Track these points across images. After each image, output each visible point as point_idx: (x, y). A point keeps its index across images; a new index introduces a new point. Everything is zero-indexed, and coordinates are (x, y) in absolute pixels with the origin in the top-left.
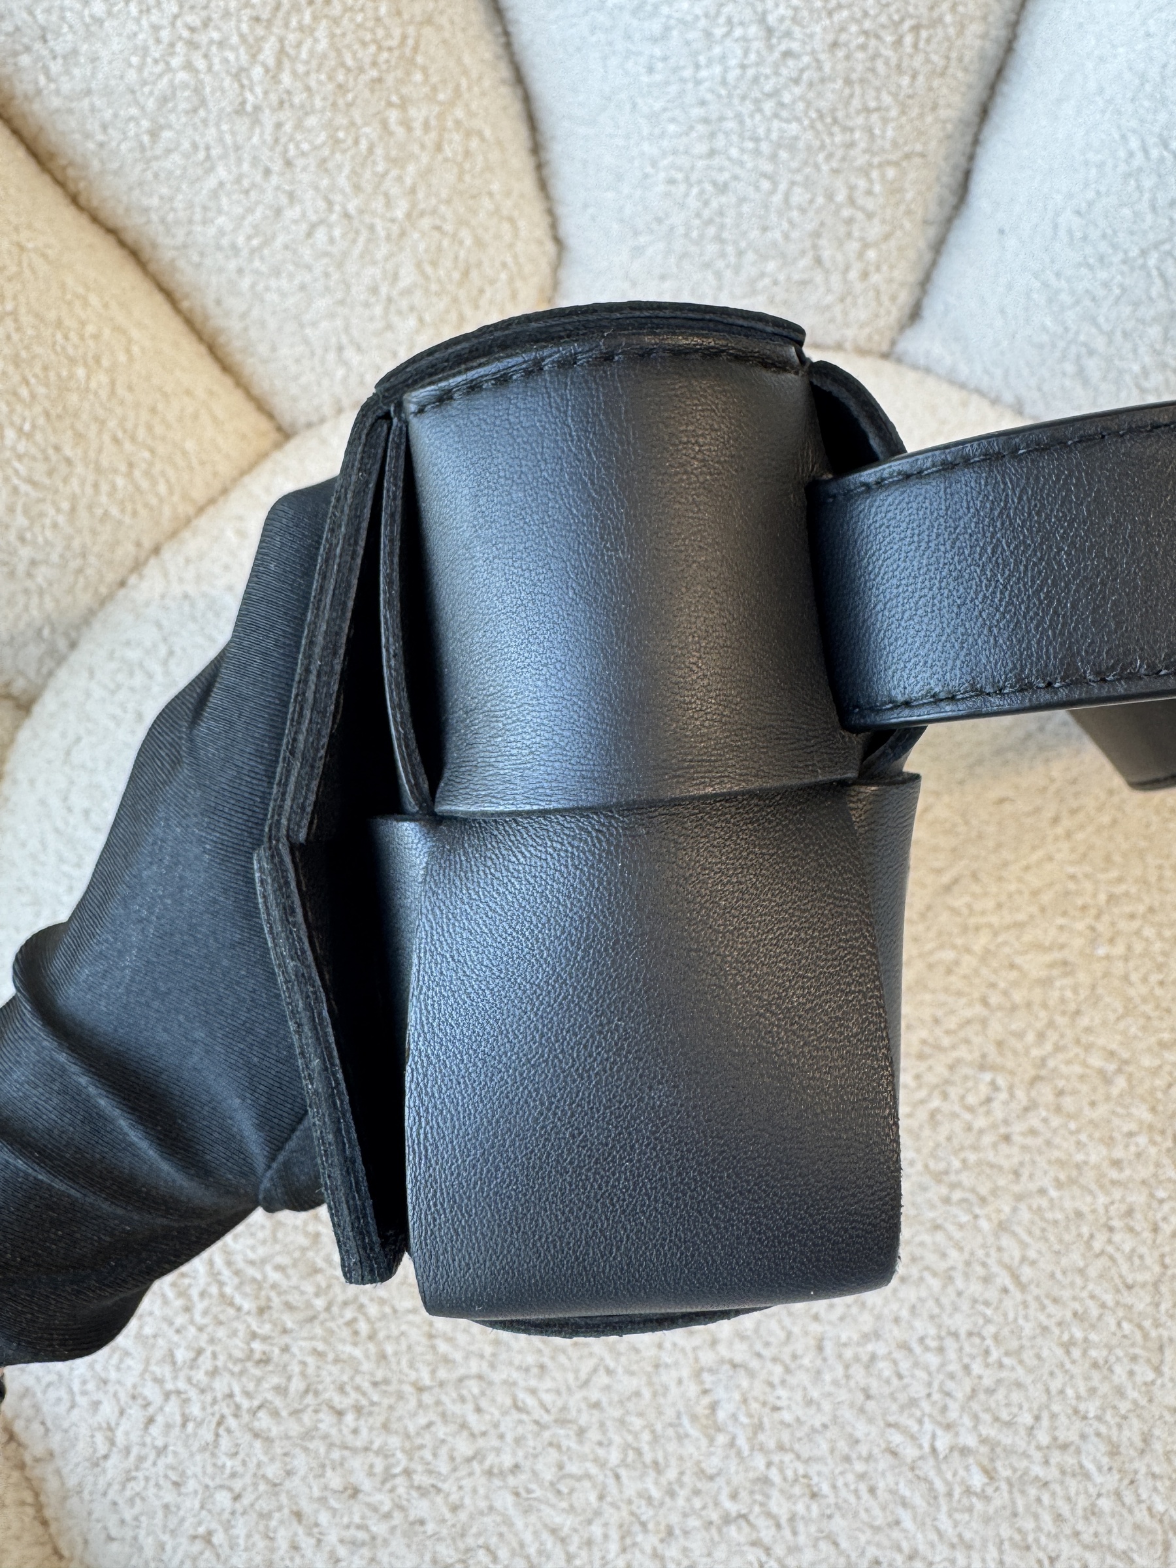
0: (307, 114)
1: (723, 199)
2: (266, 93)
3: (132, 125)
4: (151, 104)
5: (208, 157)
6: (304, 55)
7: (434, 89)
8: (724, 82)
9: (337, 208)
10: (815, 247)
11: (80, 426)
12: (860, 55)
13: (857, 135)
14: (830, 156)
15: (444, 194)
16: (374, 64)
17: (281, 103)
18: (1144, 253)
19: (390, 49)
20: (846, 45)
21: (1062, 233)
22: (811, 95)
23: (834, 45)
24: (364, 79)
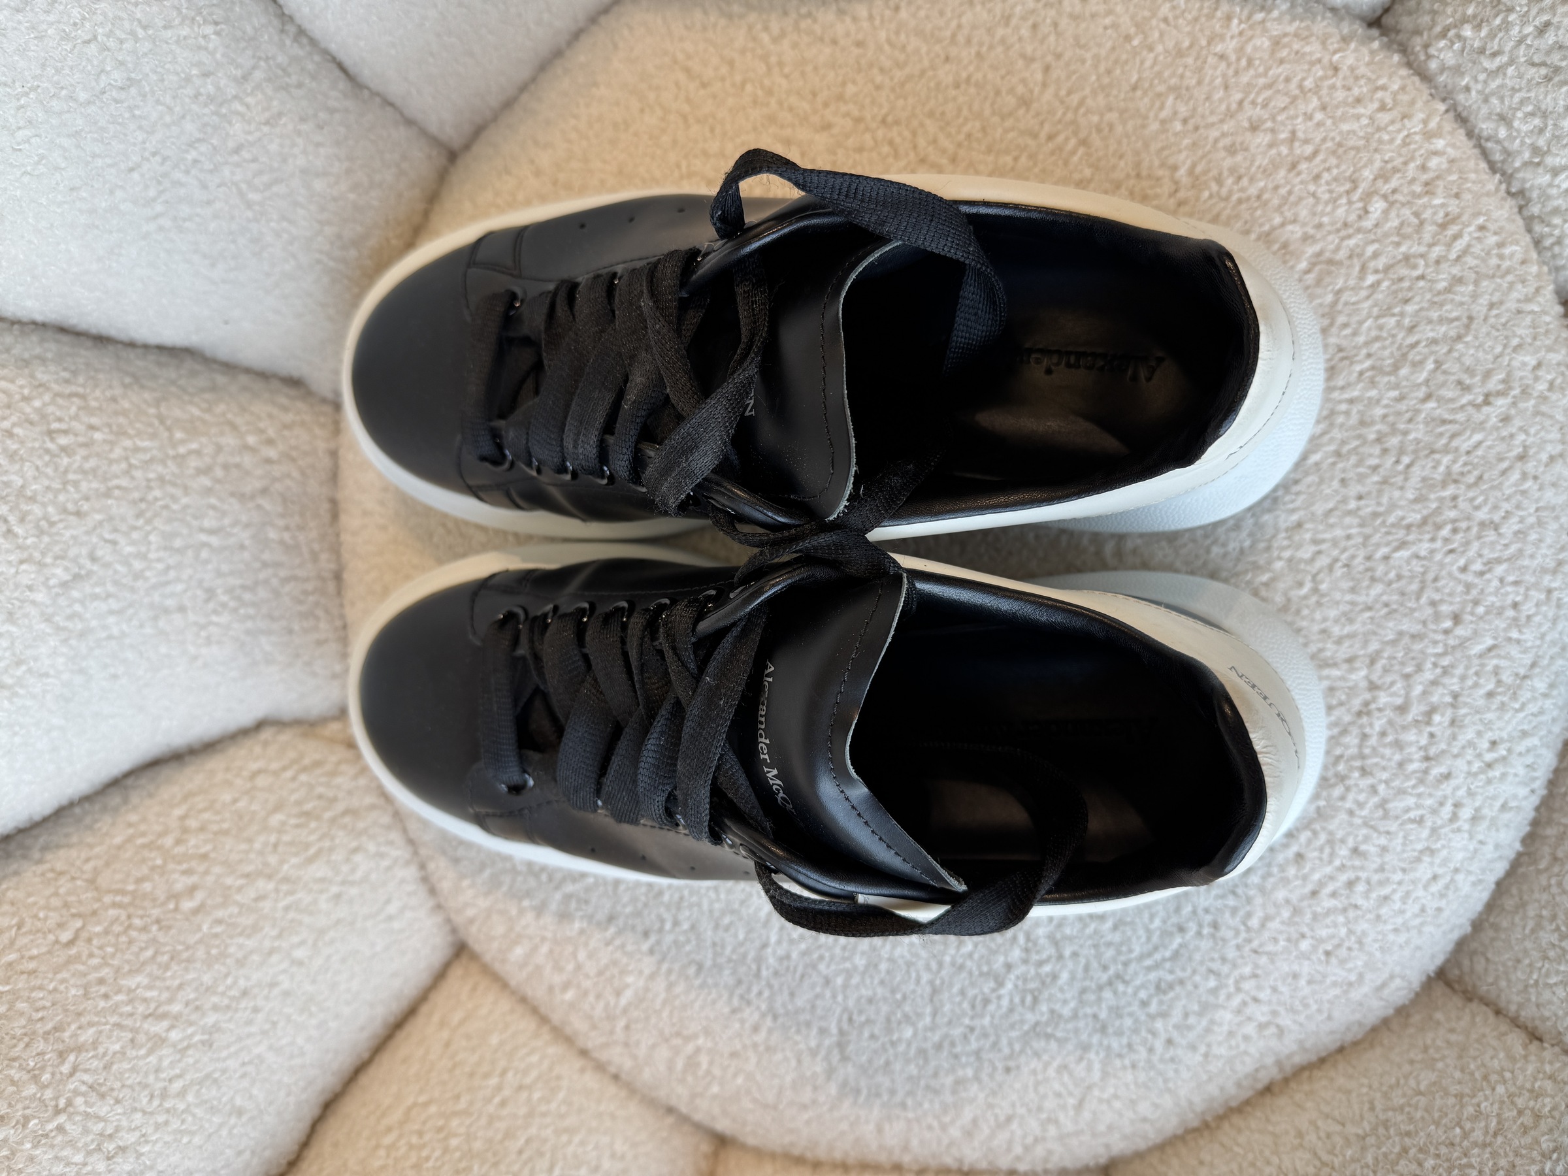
1: (219, 591)
2: (191, 1024)
4: (217, 1119)
5: (250, 1062)
6: (154, 993)
7: (153, 869)
8: (120, 612)
10: (253, 497)
11: (499, 1137)
12: (84, 486)
13: (152, 475)
14: (174, 499)
15: (243, 846)
16: (144, 929)
17: (197, 1008)
18: (249, 205)
19: (129, 916)
20: (76, 503)
22: (124, 528)
23: (78, 514)
24: (161, 937)
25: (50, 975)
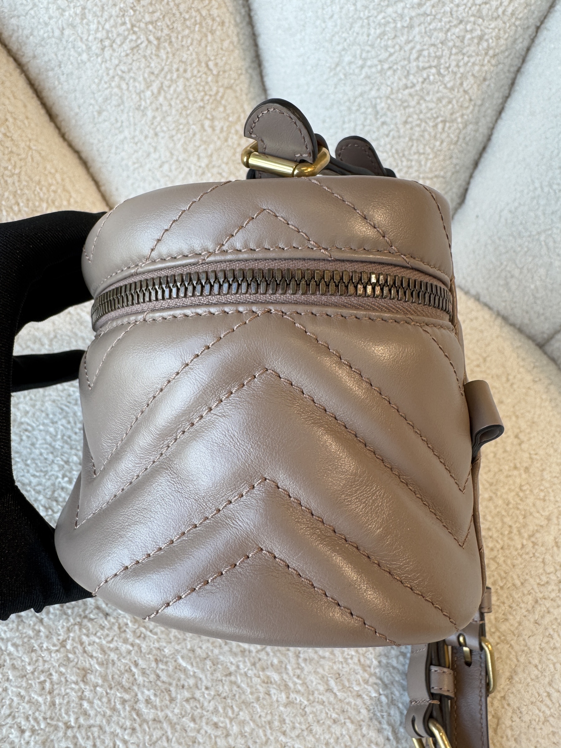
0: (168, 115)
2: (151, 103)
3: (91, 107)
4: (100, 100)
5: (121, 126)
6: (171, 91)
7: (228, 115)
9: (175, 157)
12: (418, 129)
15: (225, 160)
16: (202, 100)
17: (157, 109)
19: (210, 96)
20: (411, 123)
21: (503, 220)
23: (406, 122)
24: (196, 105)
25: (196, 50)
